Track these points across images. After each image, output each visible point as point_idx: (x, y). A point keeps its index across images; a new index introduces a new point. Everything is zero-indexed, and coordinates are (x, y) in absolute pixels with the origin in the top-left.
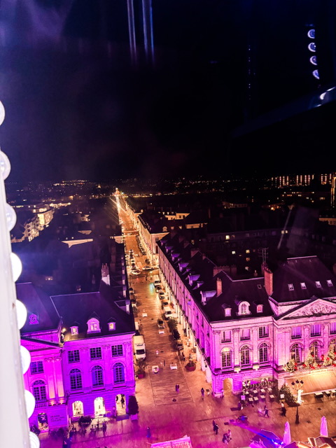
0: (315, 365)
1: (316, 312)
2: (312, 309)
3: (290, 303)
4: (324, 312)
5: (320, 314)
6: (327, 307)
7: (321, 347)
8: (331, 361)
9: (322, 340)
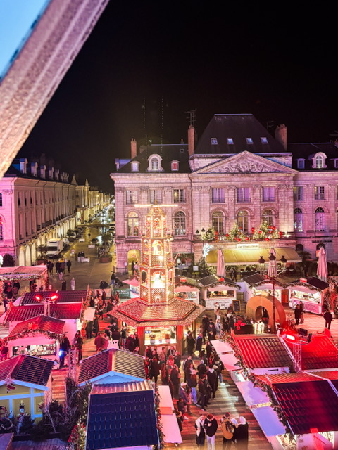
0: (242, 237)
1: (243, 170)
2: (238, 166)
3: (210, 155)
4: (253, 170)
5: (248, 173)
6: (257, 165)
7: (252, 217)
8: (263, 234)
9: (252, 208)
